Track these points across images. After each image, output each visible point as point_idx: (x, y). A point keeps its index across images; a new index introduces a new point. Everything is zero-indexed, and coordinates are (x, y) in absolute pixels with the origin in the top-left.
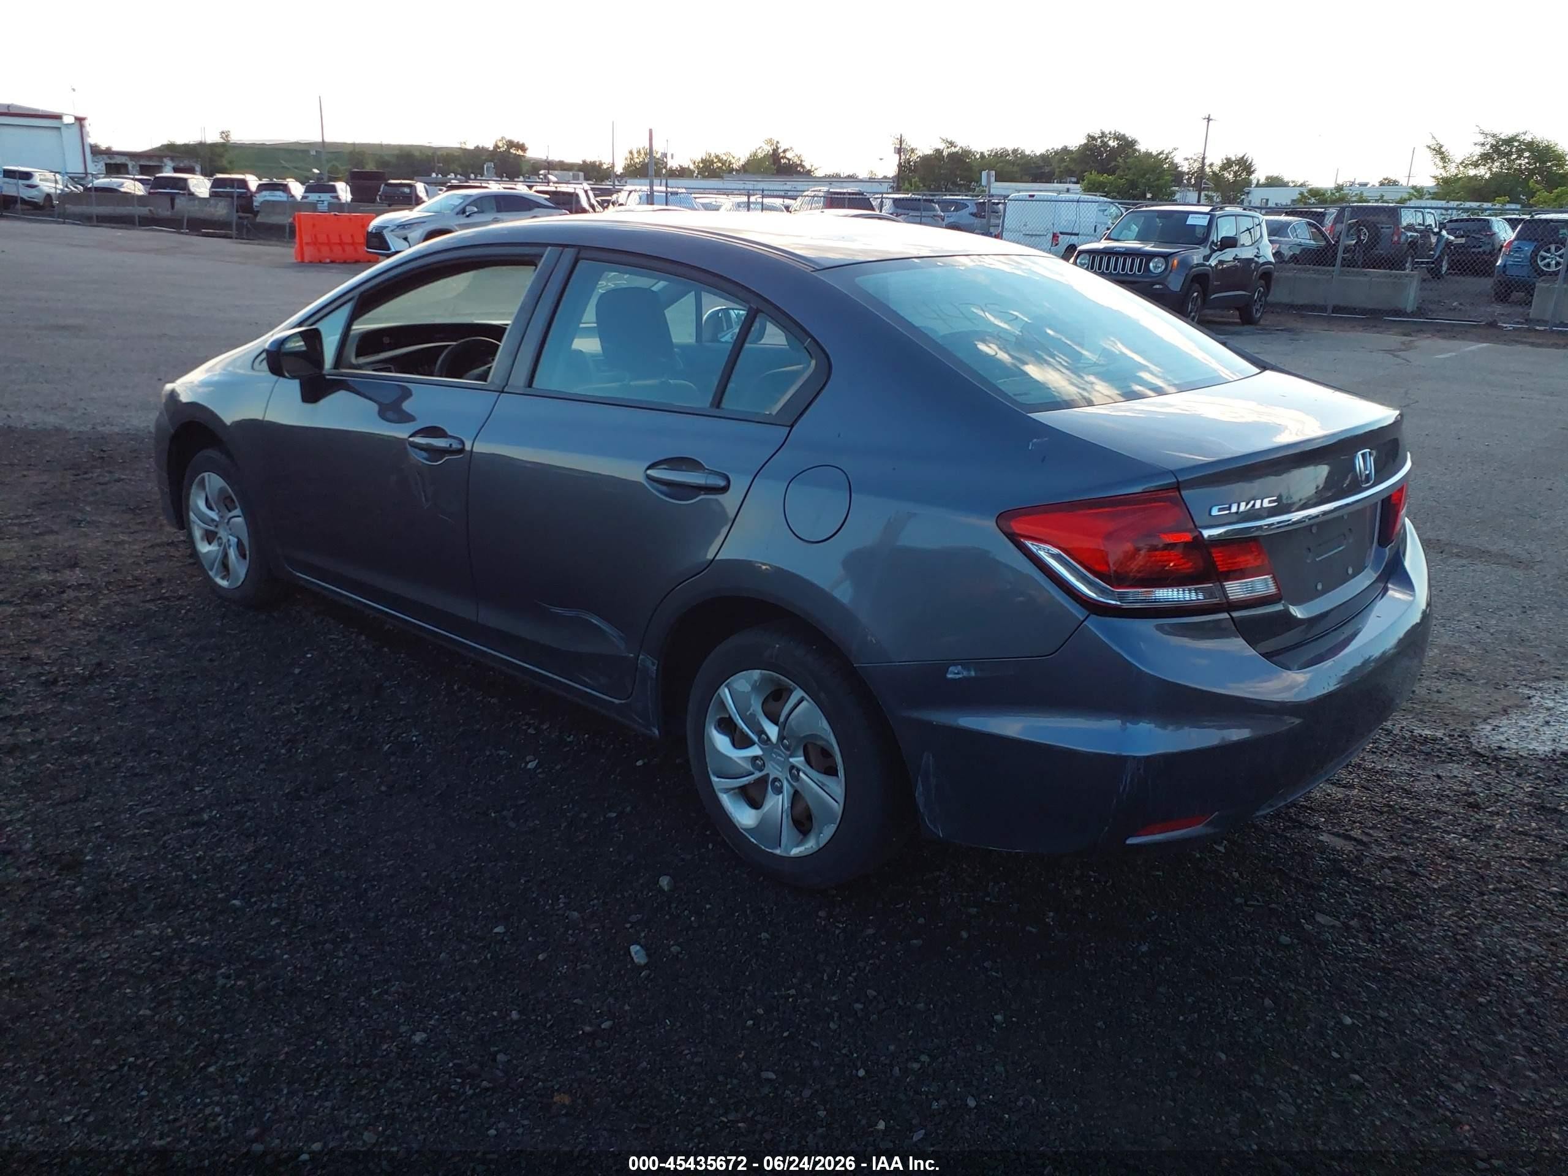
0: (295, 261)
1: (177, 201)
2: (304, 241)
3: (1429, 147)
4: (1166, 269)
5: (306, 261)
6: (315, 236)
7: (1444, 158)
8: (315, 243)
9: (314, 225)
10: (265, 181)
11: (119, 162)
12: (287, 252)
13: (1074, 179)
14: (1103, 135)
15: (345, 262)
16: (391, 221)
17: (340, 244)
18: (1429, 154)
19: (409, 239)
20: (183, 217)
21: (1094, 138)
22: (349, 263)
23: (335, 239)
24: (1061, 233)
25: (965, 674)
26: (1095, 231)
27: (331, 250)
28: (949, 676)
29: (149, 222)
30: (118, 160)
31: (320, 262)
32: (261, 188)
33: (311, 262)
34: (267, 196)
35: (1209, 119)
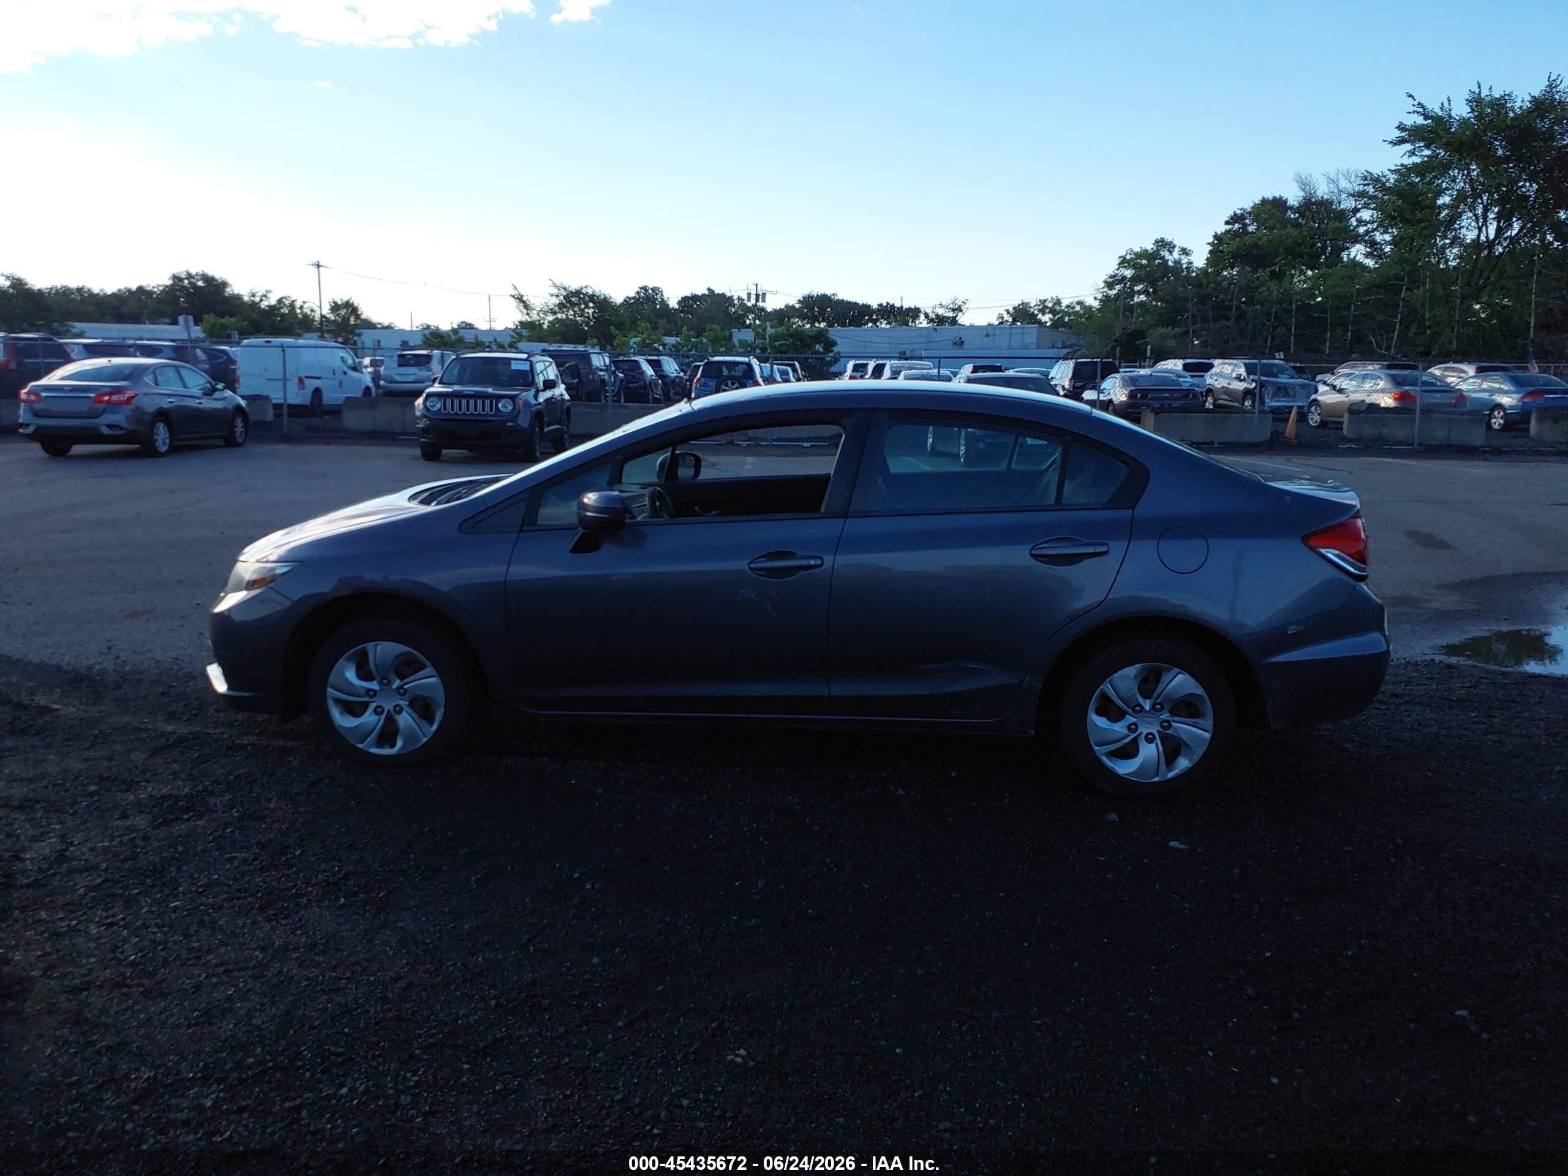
3: (513, 296)
4: (514, 409)
7: (526, 307)
13: (168, 320)
14: (190, 276)
18: (513, 303)
21: (181, 280)
24: (306, 377)
25: (1298, 629)
26: (334, 374)
28: (1289, 632)
35: (319, 266)
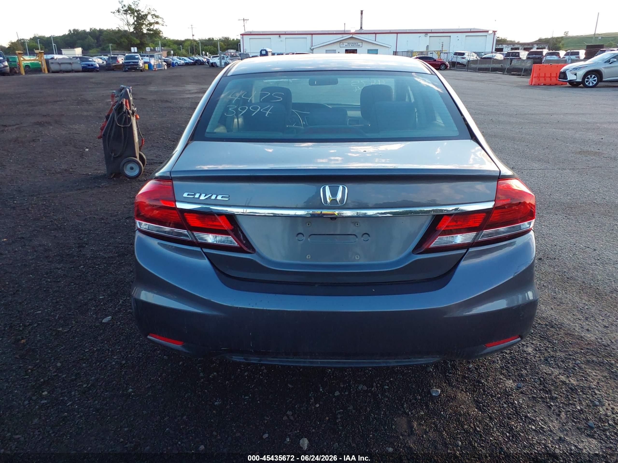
0: (529, 84)
1: (513, 61)
2: (534, 76)
5: (533, 84)
6: (539, 74)
8: (539, 77)
9: (540, 69)
10: (551, 51)
11: (516, 47)
12: (526, 80)
15: (550, 85)
16: (570, 67)
17: (550, 77)
19: (577, 75)
20: (523, 69)
22: (553, 85)
23: (548, 75)
27: (545, 80)
29: (502, 70)
30: (516, 46)
31: (539, 85)
32: (548, 54)
33: (534, 85)
34: (549, 58)
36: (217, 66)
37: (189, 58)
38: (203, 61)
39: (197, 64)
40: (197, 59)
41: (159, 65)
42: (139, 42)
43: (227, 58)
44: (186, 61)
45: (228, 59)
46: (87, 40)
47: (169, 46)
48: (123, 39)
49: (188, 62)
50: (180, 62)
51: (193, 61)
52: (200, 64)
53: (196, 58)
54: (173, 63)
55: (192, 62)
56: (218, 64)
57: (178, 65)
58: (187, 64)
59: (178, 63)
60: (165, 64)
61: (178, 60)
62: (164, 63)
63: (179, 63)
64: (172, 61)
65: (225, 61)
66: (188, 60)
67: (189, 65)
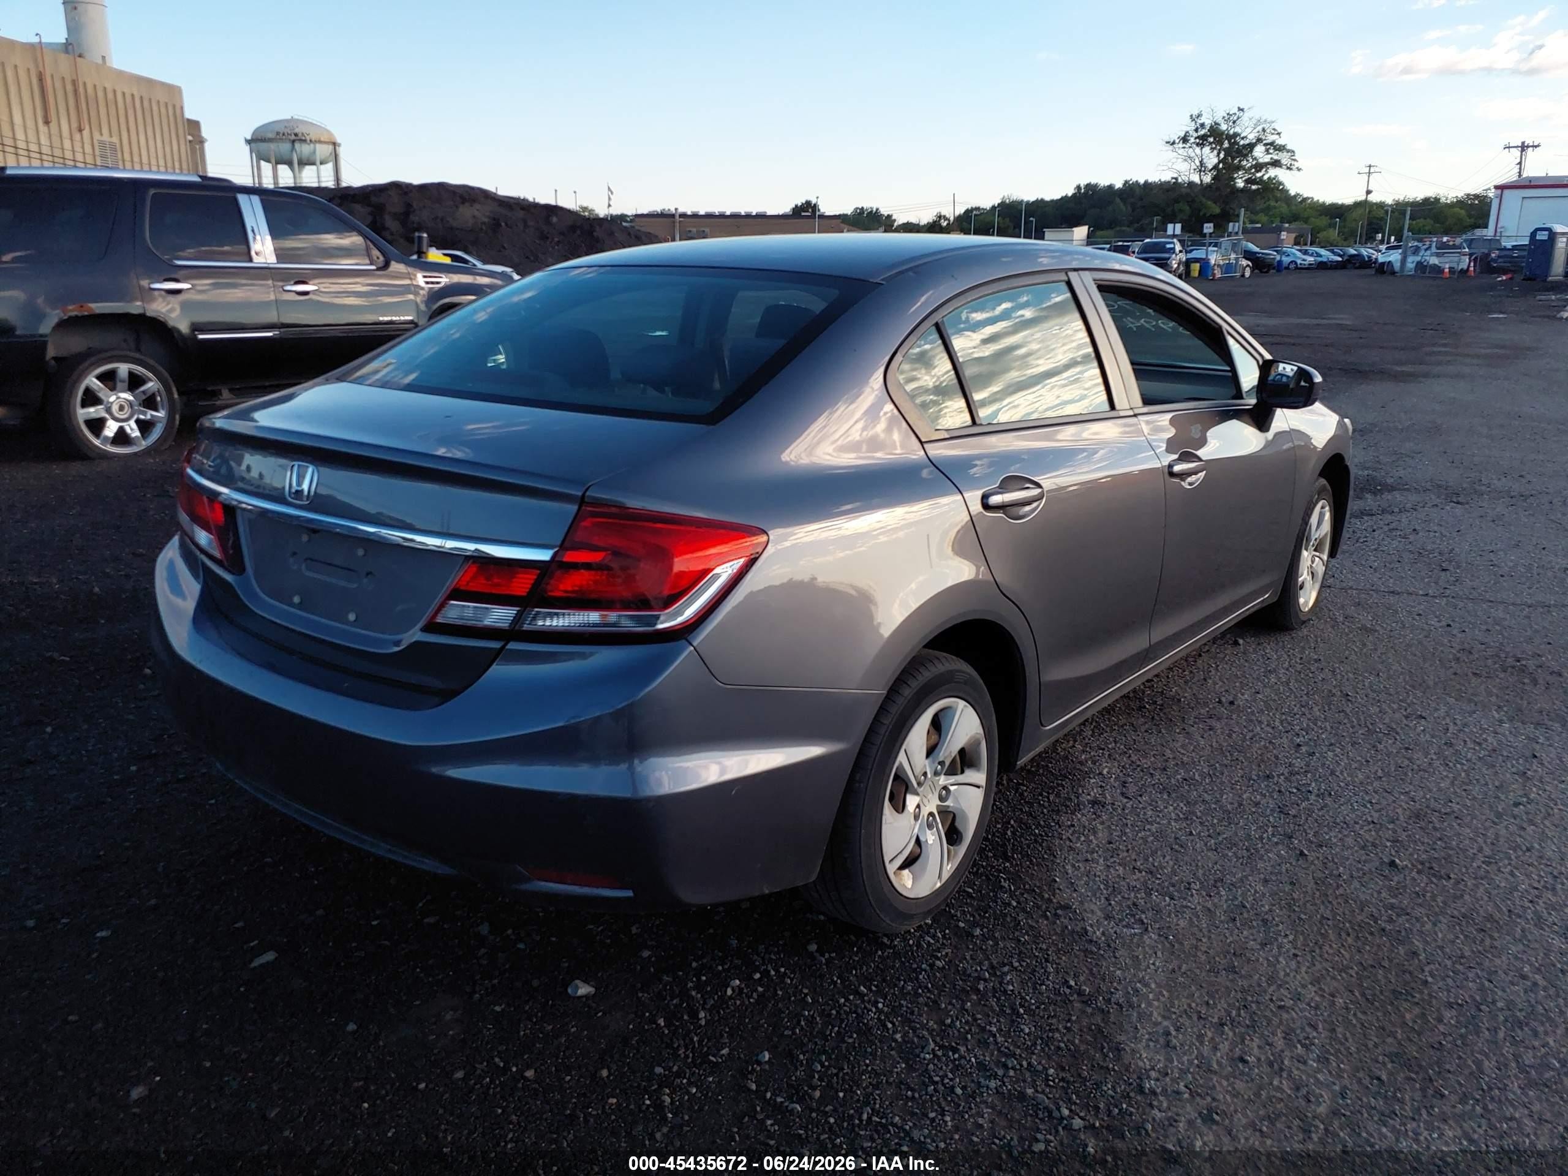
36: (1393, 273)
37: (1332, 252)
38: (1369, 257)
39: (1349, 266)
40: (1355, 252)
41: (1228, 268)
42: (1217, 210)
43: (1426, 250)
44: (1320, 259)
45: (1428, 252)
46: (1110, 208)
47: (1306, 221)
48: (1181, 204)
49: (1324, 259)
50: (1304, 260)
51: (1340, 259)
52: (1360, 267)
53: (1352, 251)
54: (1280, 262)
55: (1337, 261)
56: (1397, 266)
57: (1297, 268)
58: (1322, 266)
59: (1296, 263)
60: (1248, 265)
61: (1299, 254)
62: (1244, 262)
63: (1299, 262)
64: (1278, 258)
65: (1418, 259)
66: (1326, 254)
67: (1329, 269)
